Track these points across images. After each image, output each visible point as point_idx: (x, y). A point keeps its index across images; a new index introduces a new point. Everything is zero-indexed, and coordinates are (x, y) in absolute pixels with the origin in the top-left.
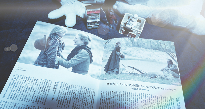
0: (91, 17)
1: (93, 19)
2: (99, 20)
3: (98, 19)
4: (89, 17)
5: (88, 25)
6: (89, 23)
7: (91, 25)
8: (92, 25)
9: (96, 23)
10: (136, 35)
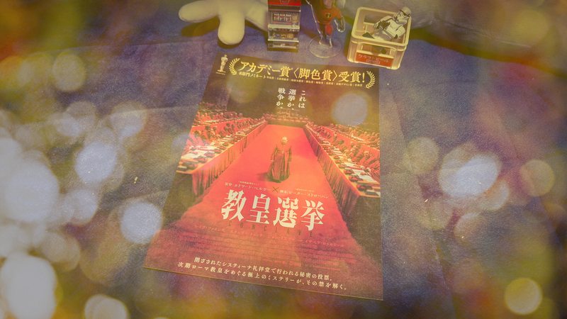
0: (279, 17)
1: (282, 22)
2: (298, 27)
3: (297, 24)
4: (274, 16)
5: (270, 37)
6: (272, 32)
7: (277, 37)
8: (279, 37)
9: (290, 36)
10: (392, 57)
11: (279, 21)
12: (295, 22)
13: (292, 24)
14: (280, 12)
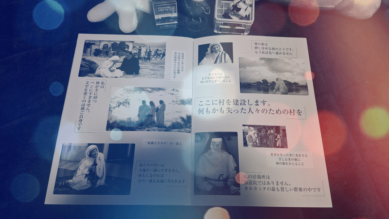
0: (161, 9)
1: (165, 12)
5: (157, 23)
7: (162, 23)
9: (171, 20)
10: (244, 28)
11: (162, 12)
12: (174, 11)
13: (172, 13)
14: (162, 7)
